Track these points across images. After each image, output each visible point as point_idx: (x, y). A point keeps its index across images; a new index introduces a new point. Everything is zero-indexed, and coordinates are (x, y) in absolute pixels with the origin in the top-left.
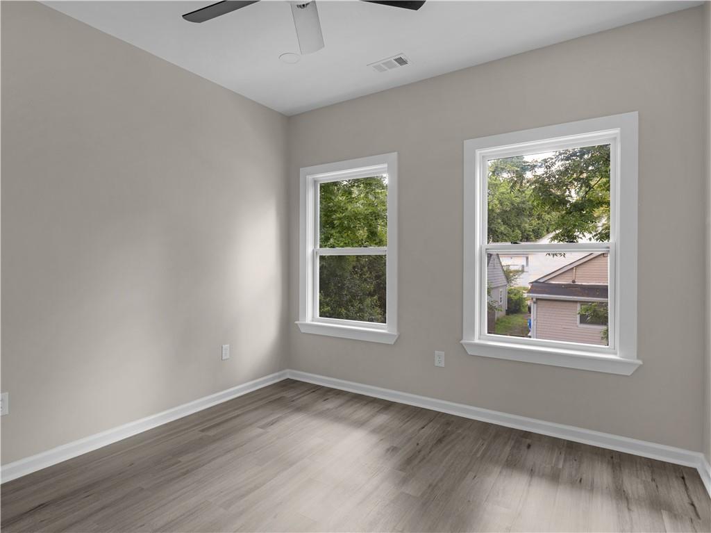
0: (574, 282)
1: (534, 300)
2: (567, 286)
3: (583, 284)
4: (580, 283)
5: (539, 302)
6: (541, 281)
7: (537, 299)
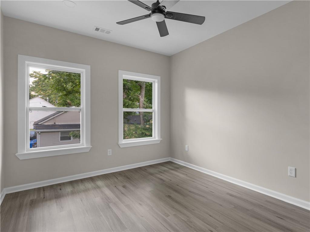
0: (55, 123)
1: (40, 133)
2: (52, 125)
3: (59, 124)
4: (57, 124)
5: (42, 134)
6: (40, 124)
7: (41, 132)
